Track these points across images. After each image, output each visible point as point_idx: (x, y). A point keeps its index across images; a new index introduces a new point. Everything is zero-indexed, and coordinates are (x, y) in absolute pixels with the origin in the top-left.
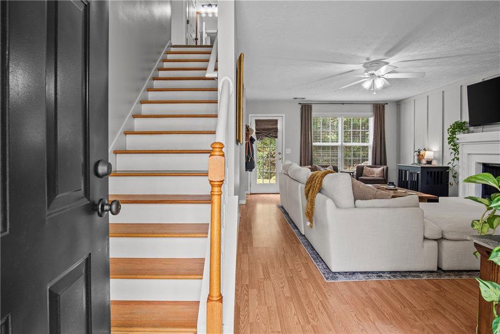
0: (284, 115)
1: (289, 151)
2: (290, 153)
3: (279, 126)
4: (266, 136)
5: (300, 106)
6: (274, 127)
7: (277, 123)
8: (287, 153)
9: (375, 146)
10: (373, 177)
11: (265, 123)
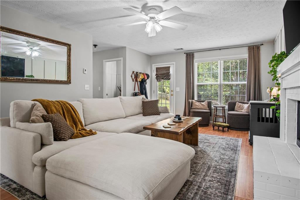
0: (174, 63)
1: (178, 89)
2: (179, 90)
3: (171, 71)
4: (163, 79)
5: (185, 55)
6: (168, 72)
7: (169, 69)
8: (177, 90)
9: (249, 84)
10: (242, 112)
11: (162, 69)
